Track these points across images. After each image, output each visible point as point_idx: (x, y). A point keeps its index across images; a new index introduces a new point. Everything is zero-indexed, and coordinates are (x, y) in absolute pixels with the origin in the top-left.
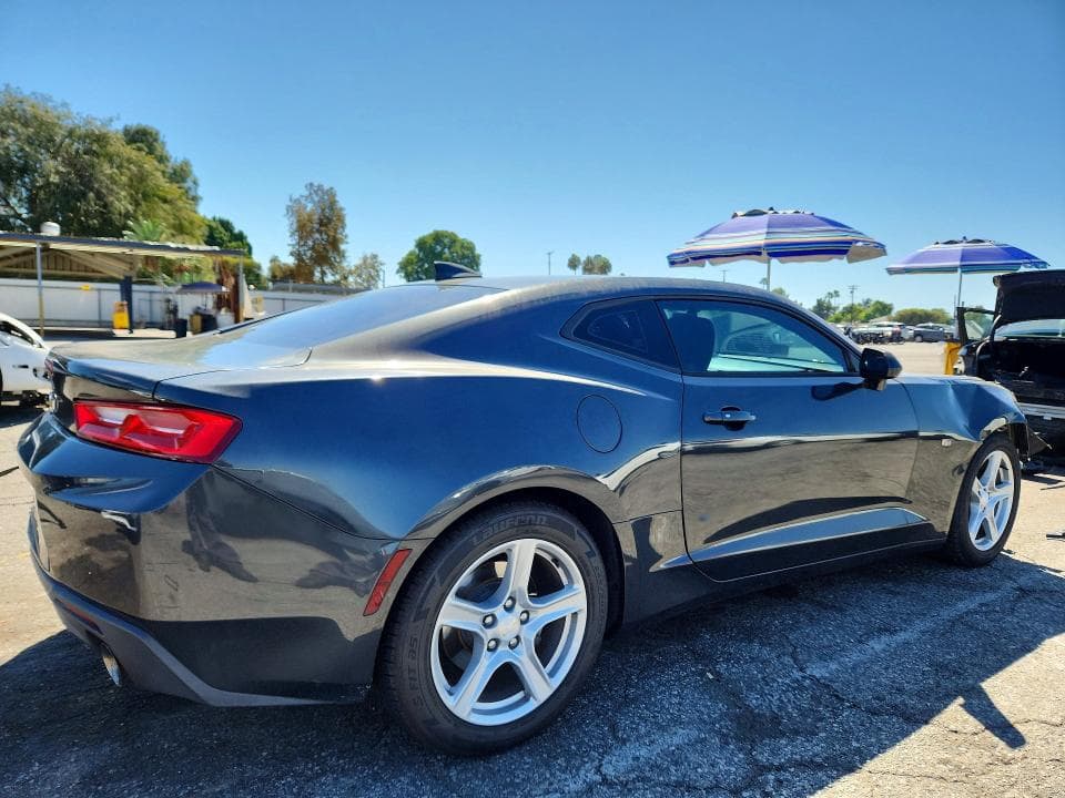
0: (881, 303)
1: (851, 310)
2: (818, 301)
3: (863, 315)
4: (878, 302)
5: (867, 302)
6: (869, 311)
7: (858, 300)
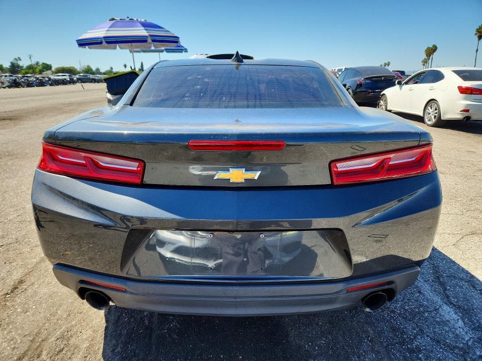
0: (45, 64)
1: (30, 67)
2: (12, 63)
3: (37, 70)
4: (43, 63)
5: (37, 63)
6: (40, 67)
7: (33, 62)
